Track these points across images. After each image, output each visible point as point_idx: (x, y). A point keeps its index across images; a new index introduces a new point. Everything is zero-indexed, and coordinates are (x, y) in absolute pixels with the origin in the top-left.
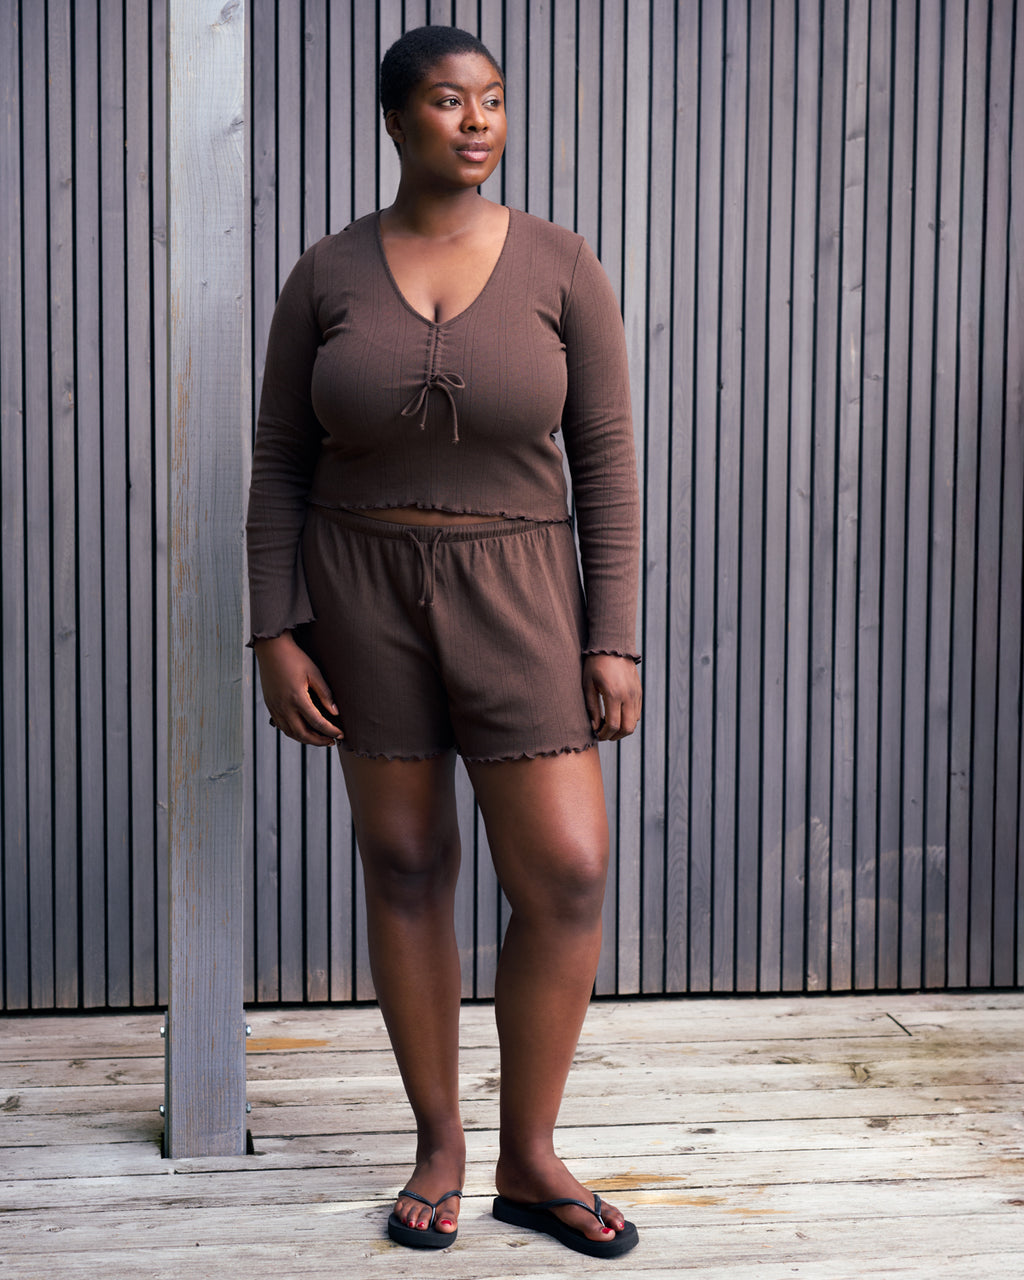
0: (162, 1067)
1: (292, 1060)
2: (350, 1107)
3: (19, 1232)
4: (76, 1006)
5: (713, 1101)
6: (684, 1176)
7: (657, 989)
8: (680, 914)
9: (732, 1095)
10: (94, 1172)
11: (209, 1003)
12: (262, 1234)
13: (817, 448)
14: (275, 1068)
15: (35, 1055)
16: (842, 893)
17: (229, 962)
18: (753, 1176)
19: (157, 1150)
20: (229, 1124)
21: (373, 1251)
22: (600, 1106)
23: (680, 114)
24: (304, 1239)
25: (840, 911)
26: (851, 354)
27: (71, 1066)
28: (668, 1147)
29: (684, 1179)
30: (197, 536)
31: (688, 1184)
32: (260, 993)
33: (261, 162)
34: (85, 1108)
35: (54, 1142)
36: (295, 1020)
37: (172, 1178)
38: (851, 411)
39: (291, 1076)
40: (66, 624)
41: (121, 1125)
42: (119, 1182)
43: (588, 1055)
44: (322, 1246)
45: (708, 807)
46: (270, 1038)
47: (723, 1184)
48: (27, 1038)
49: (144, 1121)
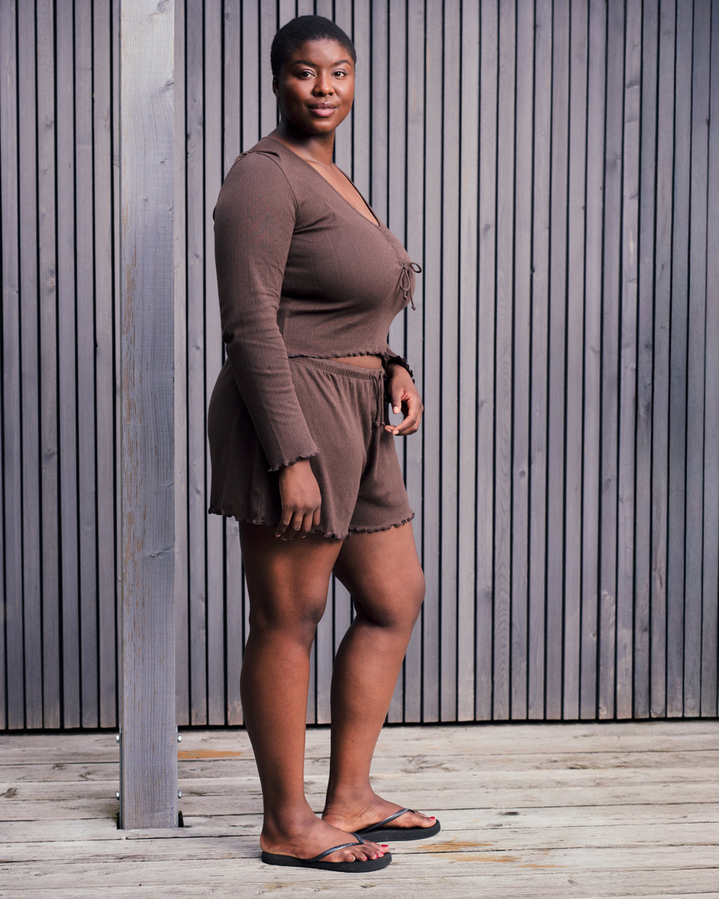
0: (118, 769)
1: (215, 765)
2: (255, 796)
3: (15, 876)
4: (59, 727)
5: (520, 794)
6: (492, 843)
7: (487, 717)
8: (503, 662)
9: (535, 790)
10: (69, 837)
11: (151, 717)
12: (187, 878)
13: (605, 316)
14: (202, 770)
15: (27, 760)
16: (625, 647)
17: (165, 689)
18: (543, 843)
19: (114, 824)
20: (166, 805)
21: (264, 890)
22: (437, 797)
23: (502, 70)
24: (216, 882)
25: (623, 660)
26: (630, 246)
27: (54, 768)
28: (484, 824)
29: (493, 845)
30: (141, 381)
31: (494, 848)
32: (193, 718)
33: (193, 108)
34: (63, 796)
35: (40, 818)
36: (219, 738)
37: (124, 842)
38: (630, 289)
39: (213, 776)
40: (50, 447)
41: (89, 807)
42: (86, 845)
43: (432, 763)
44: (229, 886)
45: (524, 582)
46: (200, 750)
47: (520, 848)
48: (23, 749)
49: (105, 805)
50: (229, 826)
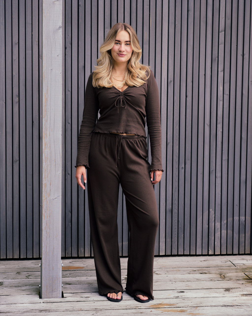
0: (40, 274)
1: (74, 272)
2: (89, 285)
4: (18, 258)
5: (184, 284)
6: (176, 304)
7: (169, 254)
9: (189, 282)
10: (22, 302)
11: (52, 258)
13: (212, 113)
14: (70, 274)
15: (7, 271)
16: (218, 229)
17: (57, 247)
18: (194, 304)
19: (38, 296)
20: (57, 290)
23: (176, 26)
25: (217, 234)
26: (221, 88)
27: (17, 274)
28: (172, 296)
29: (176, 305)
30: (50, 135)
31: (177, 306)
32: (66, 254)
34: (20, 285)
35: (12, 294)
37: (42, 304)
38: (220, 103)
39: (74, 277)
40: (16, 158)
41: (29, 290)
42: (28, 305)
45: (183, 206)
46: (69, 266)
47: (186, 306)
48: (5, 266)
49: (35, 288)
50: (80, 298)
